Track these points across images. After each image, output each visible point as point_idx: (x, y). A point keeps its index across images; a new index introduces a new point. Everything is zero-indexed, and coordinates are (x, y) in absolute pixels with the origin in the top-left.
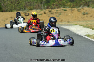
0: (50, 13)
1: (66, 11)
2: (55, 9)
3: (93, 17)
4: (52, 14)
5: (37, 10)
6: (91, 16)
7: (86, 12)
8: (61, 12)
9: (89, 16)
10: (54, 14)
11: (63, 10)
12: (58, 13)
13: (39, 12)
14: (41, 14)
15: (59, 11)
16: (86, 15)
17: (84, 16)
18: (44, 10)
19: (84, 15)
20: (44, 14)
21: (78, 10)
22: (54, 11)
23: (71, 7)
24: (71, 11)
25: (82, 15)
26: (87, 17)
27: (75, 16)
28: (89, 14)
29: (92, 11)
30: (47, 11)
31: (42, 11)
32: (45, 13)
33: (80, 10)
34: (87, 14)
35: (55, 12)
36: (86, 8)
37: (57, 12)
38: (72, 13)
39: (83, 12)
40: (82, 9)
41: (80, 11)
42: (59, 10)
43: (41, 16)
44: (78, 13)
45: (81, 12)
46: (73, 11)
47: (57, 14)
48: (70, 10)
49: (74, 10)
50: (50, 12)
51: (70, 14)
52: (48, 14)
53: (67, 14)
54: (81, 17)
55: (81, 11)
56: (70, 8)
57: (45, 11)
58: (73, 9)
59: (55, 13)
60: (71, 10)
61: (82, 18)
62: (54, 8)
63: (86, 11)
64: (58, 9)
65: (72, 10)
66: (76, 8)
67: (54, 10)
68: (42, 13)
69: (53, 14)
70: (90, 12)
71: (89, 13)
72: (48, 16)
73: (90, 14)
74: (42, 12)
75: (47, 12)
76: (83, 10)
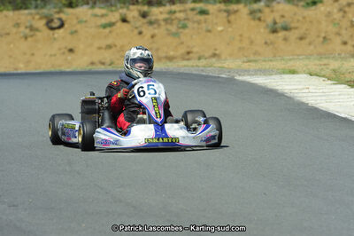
0: (145, 21)
1: (206, 16)
2: (165, 5)
3: (307, 41)
4: (151, 23)
5: (93, 7)
6: (301, 39)
7: (283, 19)
8: (185, 19)
9: (293, 35)
10: (159, 25)
11: (193, 10)
12: (175, 22)
13: (103, 16)
14: (111, 25)
15: (181, 15)
16: (281, 34)
17: (272, 37)
18: (121, 8)
19: (274, 31)
20: (119, 24)
21: (252, 13)
22: (161, 13)
23: (225, 1)
24: (225, 14)
25: (268, 30)
26: (285, 39)
27: (241, 36)
28: (293, 31)
29: (304, 18)
30: (133, 12)
31: (112, 11)
32: (124, 20)
33: (260, 11)
34: (286, 29)
35: (165, 16)
36: (282, 6)
37: (173, 17)
38: (229, 22)
39: (269, 20)
40: (267, 10)
41: (259, 15)
42: (180, 11)
43: (107, 30)
44: (253, 23)
45: (264, 21)
46: (232, 17)
47: (169, 27)
48: (220, 11)
49: (236, 12)
50: (144, 15)
51: (220, 29)
52: (138, 24)
53: (210, 28)
54: (263, 41)
55: (262, 19)
56: (220, 3)
57: (124, 11)
58: (234, 7)
59: (162, 23)
60: (225, 11)
61: (266, 43)
62: (160, 4)
63: (283, 16)
64: (174, 8)
65: (228, 12)
66: (246, 5)
67: (161, 9)
68: (113, 20)
69: (155, 26)
70: (298, 21)
71: (293, 25)
72: (136, 32)
73: (296, 31)
74: (115, 17)
75: (134, 17)
76: (272, 11)
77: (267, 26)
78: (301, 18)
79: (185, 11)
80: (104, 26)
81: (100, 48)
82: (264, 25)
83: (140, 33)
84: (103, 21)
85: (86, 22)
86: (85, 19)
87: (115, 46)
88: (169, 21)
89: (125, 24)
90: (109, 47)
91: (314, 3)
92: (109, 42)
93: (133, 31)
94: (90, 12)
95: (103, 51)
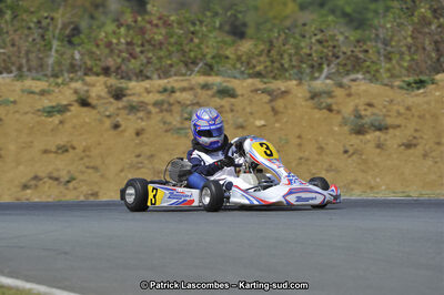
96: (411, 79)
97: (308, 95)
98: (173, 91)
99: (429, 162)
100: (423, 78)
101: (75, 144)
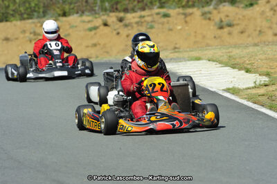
0: (121, 24)
1: (169, 19)
2: (136, 12)
3: (246, 34)
4: (126, 26)
5: (81, 16)
6: (242, 32)
7: (227, 18)
8: (152, 22)
9: (236, 30)
10: (132, 27)
11: (158, 14)
12: (145, 24)
13: (89, 22)
14: (96, 28)
15: (149, 19)
16: (226, 30)
17: (219, 32)
18: (103, 15)
19: (221, 28)
20: (102, 27)
21: (204, 14)
22: (134, 18)
23: (183, 7)
24: (183, 17)
25: (216, 27)
26: (230, 33)
27: (196, 32)
28: (235, 27)
29: (244, 16)
30: (112, 18)
31: (96, 18)
32: (106, 25)
33: (210, 13)
34: (230, 25)
35: (137, 20)
36: (227, 8)
37: (143, 20)
38: (186, 22)
39: (217, 20)
40: (215, 12)
41: (208, 16)
42: (148, 16)
43: (93, 32)
44: (205, 22)
45: (213, 20)
46: (188, 19)
47: (141, 28)
48: (179, 14)
49: (191, 14)
50: (121, 20)
51: (179, 27)
52: (117, 27)
53: (171, 27)
54: (213, 36)
55: (212, 18)
56: (179, 7)
57: (105, 17)
58: (189, 10)
59: (135, 25)
60: (183, 14)
61: (215, 37)
62: (133, 10)
63: (227, 16)
64: (143, 13)
65: (186, 15)
66: (199, 8)
67: (134, 15)
68: (97, 25)
69: (129, 28)
70: (239, 19)
71: (235, 22)
72: (115, 32)
73: (238, 27)
74: (98, 22)
75: (113, 22)
76: (219, 12)
77: (216, 24)
78: (241, 17)
79: (152, 15)
80: (91, 30)
81: (87, 47)
82: (212, 23)
83: (118, 33)
84: (90, 26)
85: (76, 27)
86: (75, 25)
87: (99, 44)
88: (140, 23)
89: (106, 27)
90: (95, 45)
91: (251, 5)
92: (95, 41)
93: (112, 32)
94: (80, 19)
95: (90, 48)
96: (248, 3)
97: (201, 14)
98: (144, 17)
99: (250, 39)
100: (253, 2)
101: (100, 42)
